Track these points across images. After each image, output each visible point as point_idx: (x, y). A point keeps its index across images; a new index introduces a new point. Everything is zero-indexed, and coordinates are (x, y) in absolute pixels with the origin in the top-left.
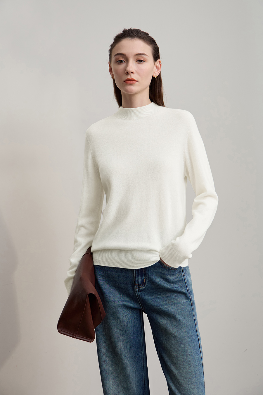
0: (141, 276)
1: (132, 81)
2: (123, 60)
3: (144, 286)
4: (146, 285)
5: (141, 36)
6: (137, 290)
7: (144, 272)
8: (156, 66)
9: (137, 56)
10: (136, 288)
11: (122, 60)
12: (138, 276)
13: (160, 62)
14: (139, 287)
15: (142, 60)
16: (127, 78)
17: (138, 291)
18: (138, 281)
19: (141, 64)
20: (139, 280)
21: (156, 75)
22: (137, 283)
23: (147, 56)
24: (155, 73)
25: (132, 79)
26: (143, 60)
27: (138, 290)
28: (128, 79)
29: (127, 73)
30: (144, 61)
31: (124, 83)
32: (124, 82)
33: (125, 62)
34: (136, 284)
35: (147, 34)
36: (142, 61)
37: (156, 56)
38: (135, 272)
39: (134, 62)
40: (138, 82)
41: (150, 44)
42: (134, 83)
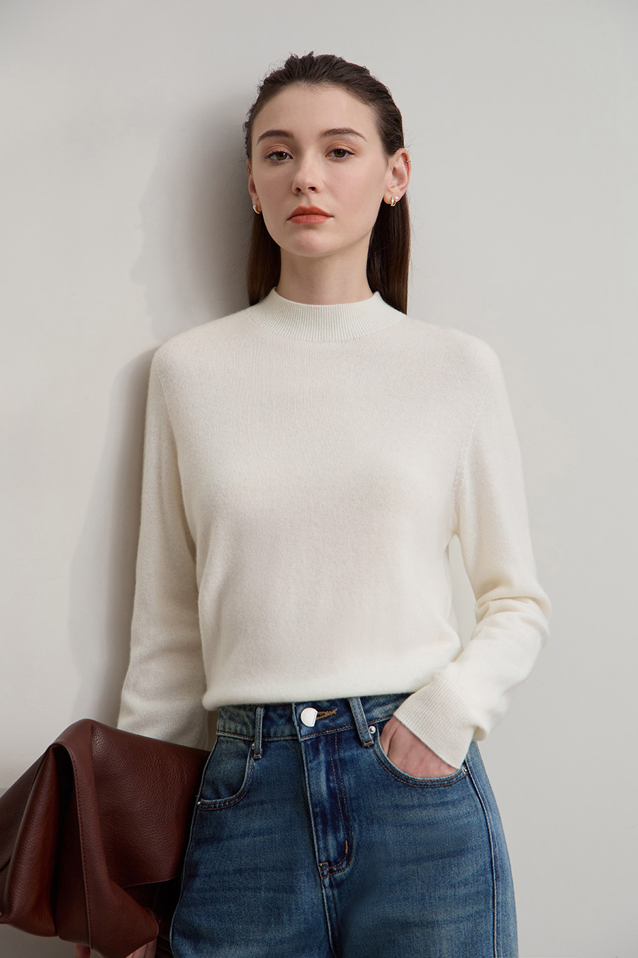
0: (336, 830)
1: (313, 217)
2: (286, 151)
3: (348, 864)
4: (352, 862)
5: (340, 74)
6: (327, 881)
7: (344, 814)
8: (395, 171)
9: (328, 139)
10: (323, 874)
11: (283, 152)
12: (325, 833)
13: (405, 156)
14: (331, 871)
15: (346, 149)
16: (296, 207)
17: (331, 885)
18: (326, 849)
19: (342, 161)
20: (330, 846)
21: (393, 199)
22: (324, 859)
23: (360, 138)
24: (389, 191)
25: (315, 208)
26: (349, 149)
27: (331, 882)
28: (300, 208)
29: (299, 190)
30: (350, 153)
31: (289, 222)
32: (289, 219)
33: (291, 158)
34: (320, 862)
35: (362, 71)
36: (347, 154)
37: (392, 137)
38: (315, 822)
39: (320, 156)
40: (332, 219)
41: (372, 100)
42: (321, 222)
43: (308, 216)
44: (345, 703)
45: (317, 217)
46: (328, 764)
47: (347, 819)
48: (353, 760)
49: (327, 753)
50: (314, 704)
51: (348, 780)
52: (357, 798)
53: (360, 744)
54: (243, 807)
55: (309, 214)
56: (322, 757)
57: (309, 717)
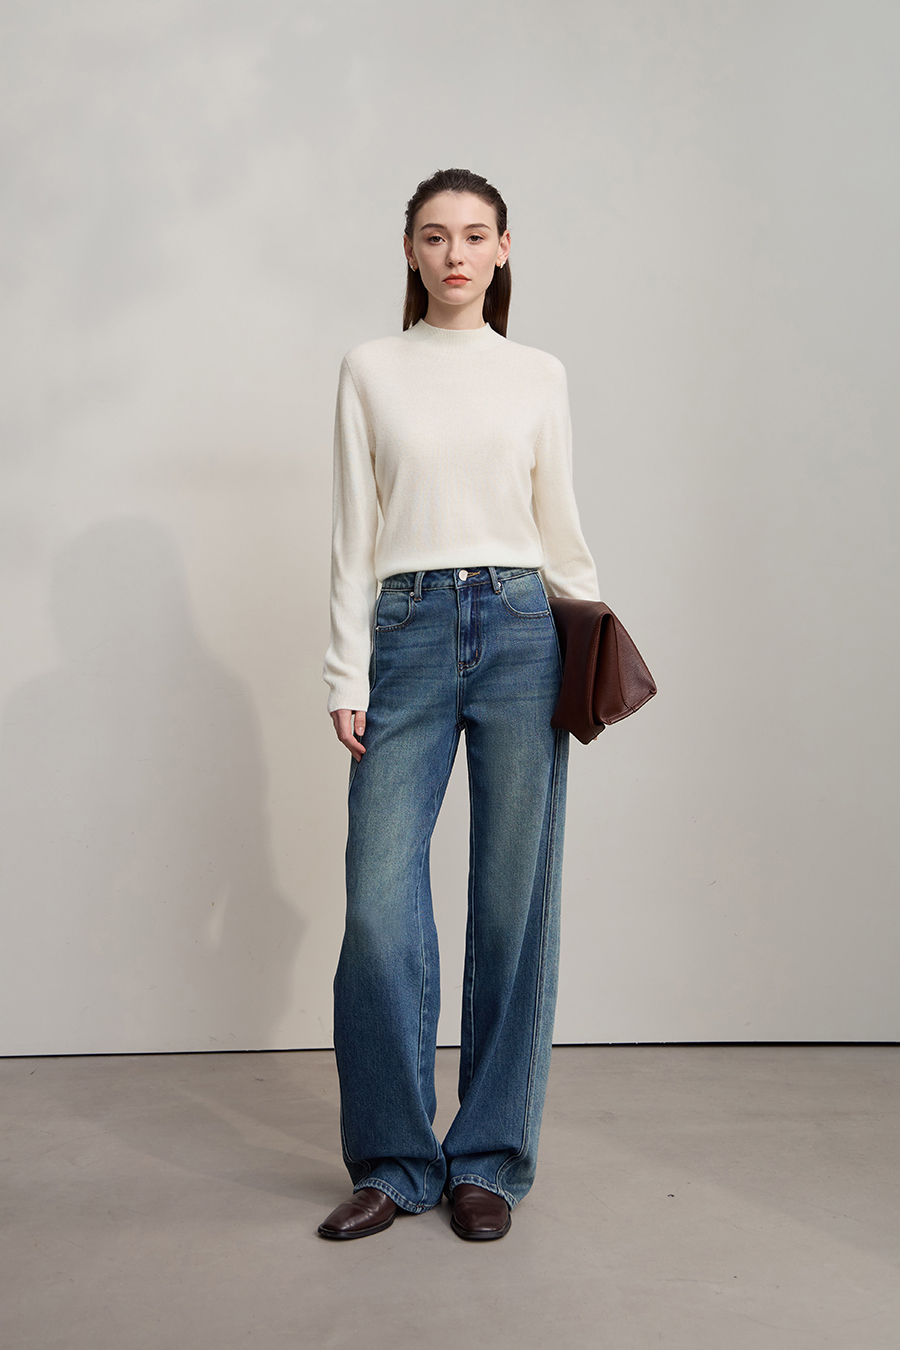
0: (471, 644)
1: (459, 280)
2: (441, 236)
3: (476, 664)
4: (479, 662)
6: (462, 673)
7: (477, 633)
8: (502, 245)
9: (468, 230)
10: (460, 668)
11: (438, 237)
12: (465, 645)
14: (465, 667)
16: (449, 274)
17: (464, 675)
18: (465, 655)
19: (478, 244)
20: (467, 653)
21: (501, 264)
22: (462, 660)
23: (487, 227)
24: (501, 258)
25: (460, 275)
26: (480, 236)
27: (464, 673)
28: (453, 275)
29: (452, 263)
30: (481, 238)
31: (441, 281)
32: (444, 281)
33: (444, 241)
34: (460, 662)
36: (479, 239)
38: (461, 638)
39: (464, 241)
40: (469, 281)
41: (490, 200)
42: (462, 283)
43: (456, 280)
44: (486, 569)
45: (461, 280)
46: (473, 603)
47: (479, 637)
48: (488, 602)
49: (473, 597)
50: (466, 569)
51: (484, 614)
52: (487, 625)
53: (494, 592)
54: (410, 630)
56: (470, 599)
57: (463, 576)
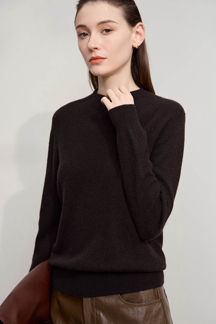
1: (98, 60)
8: (138, 33)
11: (85, 33)
13: (141, 26)
15: (109, 28)
19: (109, 34)
25: (98, 56)
28: (92, 57)
29: (91, 50)
30: (111, 30)
32: (89, 62)
33: (88, 35)
36: (110, 31)
39: (99, 33)
40: (106, 59)
41: (120, 5)
42: (102, 62)
43: (96, 60)
45: (100, 60)
55: (96, 59)
